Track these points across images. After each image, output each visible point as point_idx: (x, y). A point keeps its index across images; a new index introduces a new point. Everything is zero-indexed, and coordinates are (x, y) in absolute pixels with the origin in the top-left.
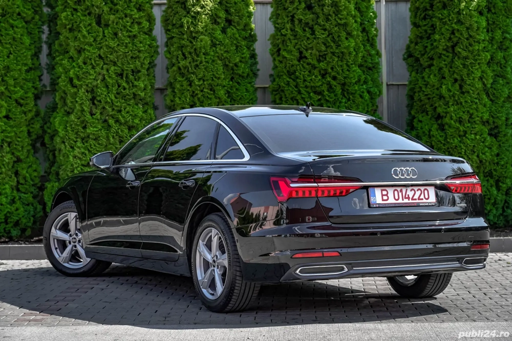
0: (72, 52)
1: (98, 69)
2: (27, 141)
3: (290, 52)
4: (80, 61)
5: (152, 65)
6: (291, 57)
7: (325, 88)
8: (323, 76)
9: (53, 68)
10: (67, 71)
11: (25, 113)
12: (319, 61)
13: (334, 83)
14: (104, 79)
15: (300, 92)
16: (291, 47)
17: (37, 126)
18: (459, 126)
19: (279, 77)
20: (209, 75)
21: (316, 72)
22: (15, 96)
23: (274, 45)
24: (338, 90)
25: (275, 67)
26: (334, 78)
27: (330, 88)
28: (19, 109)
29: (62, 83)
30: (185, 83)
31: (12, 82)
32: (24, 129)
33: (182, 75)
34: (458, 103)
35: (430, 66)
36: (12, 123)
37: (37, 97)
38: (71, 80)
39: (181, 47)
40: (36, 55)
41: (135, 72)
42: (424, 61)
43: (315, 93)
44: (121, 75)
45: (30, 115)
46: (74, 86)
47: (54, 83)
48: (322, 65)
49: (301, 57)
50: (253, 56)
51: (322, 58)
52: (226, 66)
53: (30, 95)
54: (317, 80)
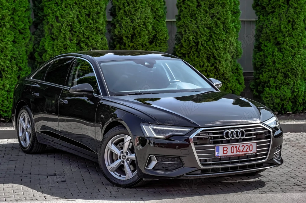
1: (74, 11)
2: (26, 57)
3: (192, 2)
4: (63, 6)
6: (193, 5)
7: (213, 25)
8: (212, 17)
10: (54, 12)
11: (24, 38)
12: (210, 8)
13: (219, 22)
14: (78, 17)
15: (198, 27)
18: (292, 49)
20: (143, 16)
21: (208, 15)
22: (19, 28)
24: (222, 26)
25: (181, 11)
26: (219, 19)
27: (216, 24)
28: (21, 36)
29: (51, 19)
30: (129, 21)
31: (17, 18)
32: (24, 49)
33: (127, 16)
34: (290, 35)
35: (273, 12)
36: (17, 45)
38: (57, 18)
41: (98, 13)
42: (269, 9)
43: (207, 28)
44: (88, 15)
46: (59, 22)
48: (212, 11)
49: (199, 5)
51: (211, 6)
52: (152, 9)
53: (27, 27)
54: (209, 21)
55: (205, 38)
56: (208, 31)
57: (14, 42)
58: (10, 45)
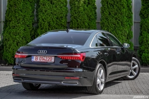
0: (44, 11)
1: (51, 16)
2: (30, 37)
3: (106, 12)
4: (46, 14)
5: (66, 15)
6: (107, 14)
7: (116, 23)
8: (116, 19)
9: (38, 16)
10: (42, 17)
11: (29, 29)
14: (52, 20)
15: (109, 24)
16: (107, 11)
17: (33, 32)
19: (103, 19)
20: (83, 19)
21: (114, 18)
22: (27, 24)
23: (102, 10)
24: (120, 24)
25: (102, 17)
26: (119, 20)
27: (118, 23)
28: (28, 27)
29: (40, 20)
30: (76, 21)
31: (26, 20)
32: (29, 33)
33: (75, 18)
35: (147, 17)
37: (33, 24)
38: (43, 19)
39: (75, 10)
40: (33, 12)
41: (62, 17)
42: (145, 16)
43: (113, 24)
44: (57, 18)
45: (31, 29)
46: (44, 21)
47: (38, 20)
48: (116, 16)
49: (110, 14)
50: (96, 13)
51: (116, 14)
52: (88, 16)
53: (31, 23)
54: (114, 21)
55: (112, 29)
56: (114, 26)
57: (24, 30)
58: (22, 32)
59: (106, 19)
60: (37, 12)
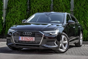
0: (35, 2)
1: (40, 5)
3: (78, 4)
4: (36, 4)
5: (50, 5)
7: (85, 11)
8: (85, 9)
9: (30, 5)
11: (24, 14)
13: (87, 10)
14: (41, 8)
15: (80, 12)
16: (78, 3)
19: (76, 8)
20: (62, 8)
21: (83, 8)
22: (22, 10)
23: (74, 2)
25: (75, 6)
26: (87, 9)
28: (23, 13)
29: (32, 8)
30: (57, 9)
31: (22, 7)
32: (24, 17)
33: (56, 7)
36: (22, 16)
37: (27, 11)
38: (34, 7)
39: (56, 2)
40: (27, 2)
41: (47, 6)
44: (44, 7)
45: (25, 14)
46: (35, 9)
47: (30, 8)
48: (85, 7)
49: (80, 5)
50: (70, 4)
51: (84, 5)
52: (65, 6)
53: (25, 10)
54: (83, 10)
55: (82, 15)
56: (83, 13)
57: (21, 14)
58: (19, 16)
59: (78, 8)
60: (29, 2)
